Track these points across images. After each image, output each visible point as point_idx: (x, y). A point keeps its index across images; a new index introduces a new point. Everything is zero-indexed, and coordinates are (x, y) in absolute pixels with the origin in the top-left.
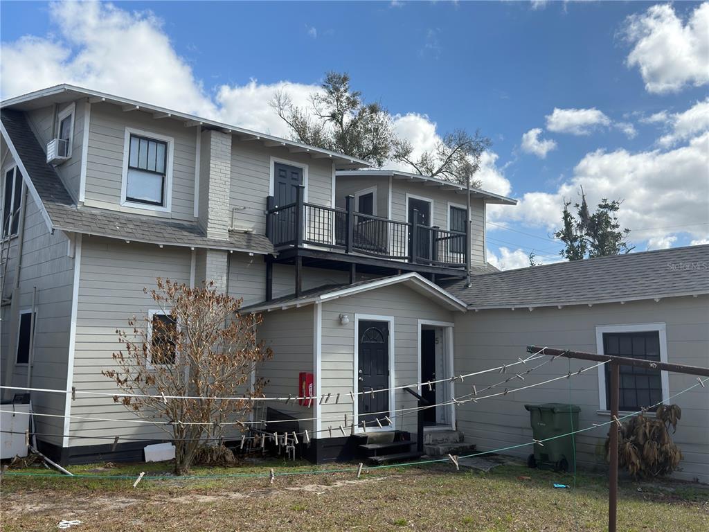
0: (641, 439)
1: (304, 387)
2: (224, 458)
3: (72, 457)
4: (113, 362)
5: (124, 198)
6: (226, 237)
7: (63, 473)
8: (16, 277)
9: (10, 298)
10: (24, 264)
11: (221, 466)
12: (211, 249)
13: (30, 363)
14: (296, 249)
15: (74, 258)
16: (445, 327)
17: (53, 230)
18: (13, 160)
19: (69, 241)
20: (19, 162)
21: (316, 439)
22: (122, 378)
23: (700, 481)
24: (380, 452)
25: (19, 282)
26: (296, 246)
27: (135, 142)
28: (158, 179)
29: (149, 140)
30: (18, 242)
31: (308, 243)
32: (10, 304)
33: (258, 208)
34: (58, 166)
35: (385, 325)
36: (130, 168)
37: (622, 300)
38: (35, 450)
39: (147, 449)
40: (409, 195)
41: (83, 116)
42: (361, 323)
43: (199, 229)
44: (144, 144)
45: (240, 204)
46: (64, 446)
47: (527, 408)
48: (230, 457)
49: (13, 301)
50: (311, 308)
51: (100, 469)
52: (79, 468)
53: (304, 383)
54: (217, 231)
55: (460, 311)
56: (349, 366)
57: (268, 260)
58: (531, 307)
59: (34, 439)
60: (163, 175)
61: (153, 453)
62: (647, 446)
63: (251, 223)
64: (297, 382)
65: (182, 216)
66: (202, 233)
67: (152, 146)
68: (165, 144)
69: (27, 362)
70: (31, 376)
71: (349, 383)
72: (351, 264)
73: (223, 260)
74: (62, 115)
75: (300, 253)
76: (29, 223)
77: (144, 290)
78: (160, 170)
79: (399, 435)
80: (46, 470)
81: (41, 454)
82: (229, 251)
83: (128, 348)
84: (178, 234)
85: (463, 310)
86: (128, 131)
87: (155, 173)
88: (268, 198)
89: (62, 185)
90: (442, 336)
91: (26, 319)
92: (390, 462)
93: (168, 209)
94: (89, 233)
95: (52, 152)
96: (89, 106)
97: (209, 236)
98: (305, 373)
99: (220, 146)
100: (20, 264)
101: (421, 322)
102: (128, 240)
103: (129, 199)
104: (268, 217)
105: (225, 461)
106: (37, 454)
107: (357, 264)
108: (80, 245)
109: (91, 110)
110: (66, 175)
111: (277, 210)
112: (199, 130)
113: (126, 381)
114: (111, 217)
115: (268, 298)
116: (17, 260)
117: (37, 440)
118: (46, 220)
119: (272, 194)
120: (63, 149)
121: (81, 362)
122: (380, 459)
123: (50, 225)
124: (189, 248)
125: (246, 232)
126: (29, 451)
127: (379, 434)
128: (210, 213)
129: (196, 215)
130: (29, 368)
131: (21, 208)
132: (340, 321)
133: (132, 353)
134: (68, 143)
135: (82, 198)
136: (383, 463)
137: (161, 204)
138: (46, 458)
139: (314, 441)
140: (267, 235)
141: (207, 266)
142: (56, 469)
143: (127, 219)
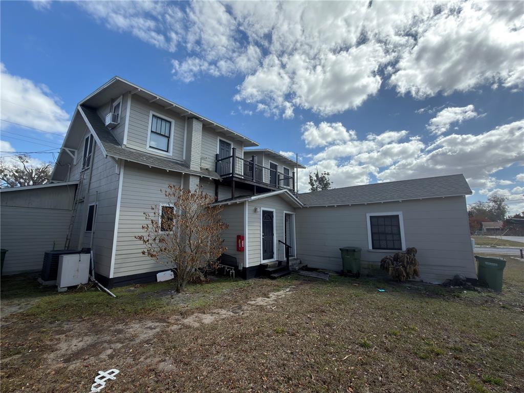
0: (405, 264)
1: (239, 242)
2: (199, 278)
3: (115, 283)
4: (142, 230)
5: (148, 146)
6: (199, 170)
7: (109, 294)
8: (88, 187)
9: (84, 198)
10: (92, 181)
11: (199, 283)
12: (192, 175)
13: (92, 231)
14: (233, 176)
15: (119, 174)
16: (292, 214)
17: (107, 156)
18: (90, 131)
19: (117, 165)
20: (92, 131)
21: (246, 268)
22: (146, 239)
23: (424, 281)
24: (274, 272)
25: (89, 190)
26: (233, 175)
27: (155, 120)
28: (166, 140)
29: (162, 119)
30: (89, 171)
31: (238, 174)
32: (83, 201)
33: (212, 159)
34: (112, 129)
35: (272, 212)
36: (152, 131)
37: (382, 202)
38: (93, 278)
39: (159, 275)
40: (270, 161)
41: (127, 102)
42: (263, 211)
43: (186, 164)
44: (159, 121)
45: (204, 156)
46: (110, 277)
47: (340, 249)
48: (202, 278)
49: (85, 200)
50: (243, 204)
51: (132, 289)
52: (119, 289)
53: (240, 240)
54: (195, 166)
55: (300, 208)
56: (259, 232)
57: (216, 183)
58: (335, 205)
59: (93, 272)
60: (168, 137)
61: (161, 277)
62: (408, 267)
63: (209, 165)
64: (235, 240)
65: (177, 158)
66: (188, 167)
67: (164, 123)
68: (170, 123)
69: (91, 230)
70: (93, 238)
71: (259, 239)
72: (254, 186)
73: (197, 181)
74: (115, 104)
75: (234, 179)
76: (96, 160)
77: (161, 190)
78: (167, 134)
79: (280, 263)
80: (98, 293)
81: (96, 282)
82: (200, 176)
83: (152, 222)
84: (176, 166)
85: (301, 207)
86: (151, 113)
87: (164, 136)
88: (217, 155)
89: (113, 137)
90: (290, 218)
91: (92, 208)
92: (280, 277)
93: (170, 154)
94: (129, 160)
95: (108, 120)
96: (130, 96)
97: (191, 169)
98: (240, 236)
99: (197, 127)
100: (90, 180)
101: (285, 212)
102: (150, 165)
103: (150, 147)
104: (216, 163)
105: (200, 280)
106: (94, 281)
107: (256, 186)
108: (123, 167)
109: (132, 98)
110: (116, 133)
111: (220, 160)
112: (186, 118)
113: (148, 241)
114: (141, 155)
115: (216, 201)
116: (88, 180)
117: (95, 273)
118: (103, 151)
119: (218, 153)
120: (115, 118)
121: (123, 222)
122: (276, 275)
123: (105, 153)
124: (181, 173)
125: (207, 169)
126: (89, 280)
127: (272, 263)
128: (192, 157)
129: (184, 159)
130: (92, 234)
131: (92, 154)
132: (255, 210)
133: (155, 226)
134: (118, 116)
135: (125, 142)
136: (278, 277)
137: (167, 151)
138: (99, 284)
139: (245, 269)
140: (216, 171)
141: (190, 183)
142: (105, 291)
143: (150, 157)
